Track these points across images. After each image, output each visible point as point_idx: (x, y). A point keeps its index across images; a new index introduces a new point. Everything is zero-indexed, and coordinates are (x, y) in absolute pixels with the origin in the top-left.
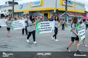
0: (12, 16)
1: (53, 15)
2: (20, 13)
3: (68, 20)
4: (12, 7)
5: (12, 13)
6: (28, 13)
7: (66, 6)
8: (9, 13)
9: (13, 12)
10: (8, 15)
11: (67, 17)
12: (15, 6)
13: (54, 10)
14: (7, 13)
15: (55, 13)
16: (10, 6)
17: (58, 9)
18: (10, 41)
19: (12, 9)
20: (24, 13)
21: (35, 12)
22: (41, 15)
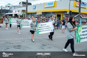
0: (25, 16)
1: (66, 17)
2: (33, 13)
3: (81, 22)
4: (26, 8)
5: (25, 13)
6: (41, 14)
7: (80, 8)
8: (22, 13)
9: (27, 12)
10: (21, 15)
11: (81, 19)
12: (29, 7)
13: (67, 12)
14: (20, 13)
15: (68, 14)
16: (23, 6)
17: (71, 11)
18: (23, 41)
19: (25, 9)
20: (37, 14)
21: (48, 13)
22: (54, 16)
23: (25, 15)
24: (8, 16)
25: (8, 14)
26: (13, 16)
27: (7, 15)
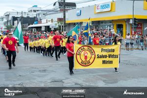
6: (91, 25)
19: (63, 17)
20: (84, 25)
23: (62, 26)
24: (34, 29)
25: (34, 25)
26: (43, 29)
27: (32, 28)
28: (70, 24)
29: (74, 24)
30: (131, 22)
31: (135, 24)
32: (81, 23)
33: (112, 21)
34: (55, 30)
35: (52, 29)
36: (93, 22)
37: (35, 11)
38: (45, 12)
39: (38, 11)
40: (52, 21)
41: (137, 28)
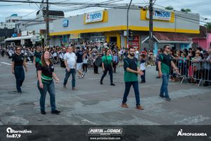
5: (45, 36)
6: (80, 37)
9: (48, 35)
10: (40, 40)
11: (155, 44)
19: (45, 28)
20: (71, 37)
21: (93, 34)
24: (12, 43)
25: (12, 39)
26: (23, 43)
28: (55, 37)
29: (61, 36)
30: (125, 34)
31: (130, 36)
32: (69, 36)
33: (104, 34)
34: (38, 44)
35: (34, 43)
36: (82, 35)
37: (14, 21)
38: (25, 23)
39: (18, 20)
40: (34, 33)
41: (133, 41)
